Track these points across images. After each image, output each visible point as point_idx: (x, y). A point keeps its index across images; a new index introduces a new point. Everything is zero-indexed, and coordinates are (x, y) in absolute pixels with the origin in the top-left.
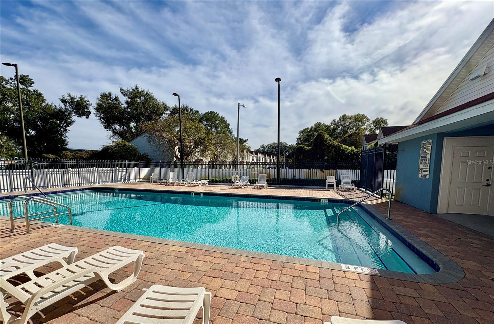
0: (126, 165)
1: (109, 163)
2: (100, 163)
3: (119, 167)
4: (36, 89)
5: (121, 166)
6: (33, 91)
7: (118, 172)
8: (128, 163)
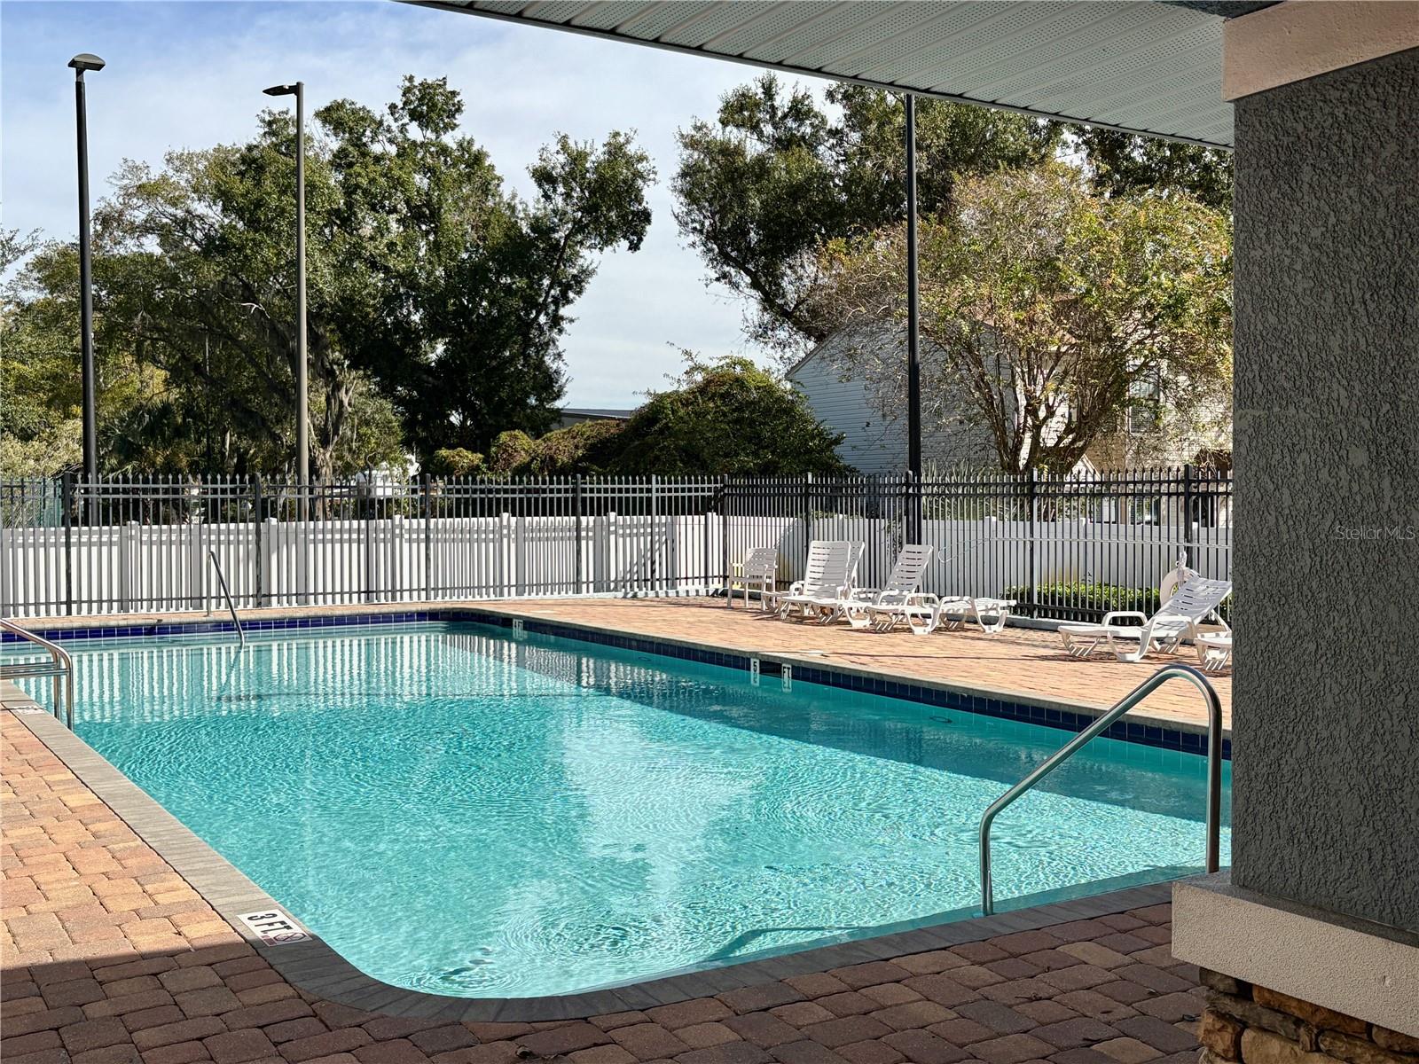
0: (649, 500)
1: (566, 491)
2: (521, 491)
3: (620, 514)
4: (468, 138)
5: (625, 508)
6: (455, 147)
7: (612, 537)
8: (663, 490)
